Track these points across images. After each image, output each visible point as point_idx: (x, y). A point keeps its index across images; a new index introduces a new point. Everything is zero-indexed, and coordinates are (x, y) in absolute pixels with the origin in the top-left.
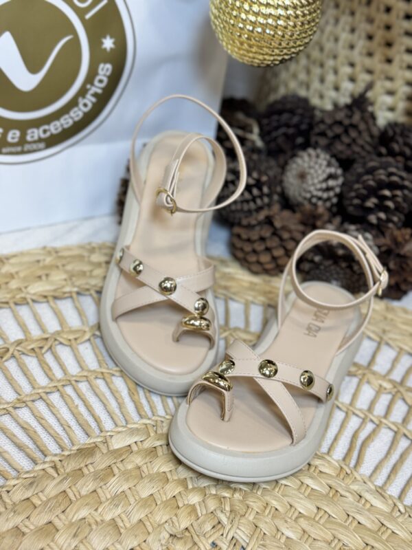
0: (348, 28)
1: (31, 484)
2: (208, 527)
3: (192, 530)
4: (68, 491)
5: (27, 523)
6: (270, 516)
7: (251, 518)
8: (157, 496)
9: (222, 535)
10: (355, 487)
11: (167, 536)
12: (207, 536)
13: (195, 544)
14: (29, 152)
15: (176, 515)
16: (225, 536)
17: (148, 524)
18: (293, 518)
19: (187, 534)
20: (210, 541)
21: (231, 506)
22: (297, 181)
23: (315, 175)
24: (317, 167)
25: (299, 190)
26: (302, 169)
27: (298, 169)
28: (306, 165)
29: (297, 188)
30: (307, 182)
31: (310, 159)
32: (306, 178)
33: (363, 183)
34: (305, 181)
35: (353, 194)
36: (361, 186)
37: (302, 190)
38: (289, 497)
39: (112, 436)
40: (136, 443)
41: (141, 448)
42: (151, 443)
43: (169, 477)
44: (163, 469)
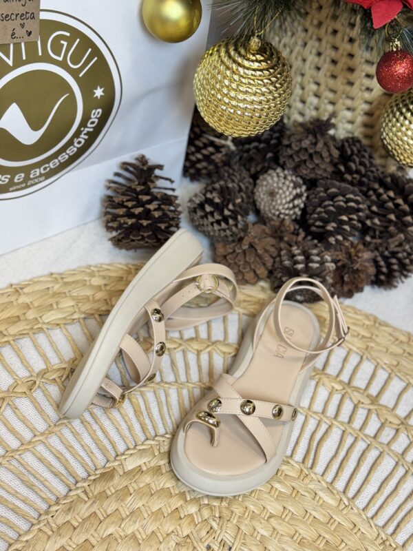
0: (314, 51)
1: (69, 509)
2: (203, 533)
3: (192, 537)
4: (98, 512)
5: (71, 543)
6: (249, 519)
7: (235, 522)
8: (164, 510)
9: (214, 538)
10: (312, 486)
11: (174, 544)
12: (203, 540)
13: (195, 548)
14: (32, 185)
15: (180, 525)
16: (216, 538)
17: (159, 534)
18: (266, 519)
19: (188, 540)
20: (206, 544)
21: (220, 512)
22: (267, 197)
23: (283, 196)
24: (285, 188)
25: (269, 207)
26: (272, 188)
27: (268, 186)
28: (275, 185)
29: (267, 204)
30: (276, 201)
31: (279, 180)
32: (275, 196)
33: (325, 207)
34: (275, 199)
35: (316, 216)
36: (323, 210)
37: (271, 207)
38: (263, 500)
39: (125, 459)
40: (144, 463)
41: (149, 467)
42: (156, 463)
43: (172, 492)
44: (167, 485)
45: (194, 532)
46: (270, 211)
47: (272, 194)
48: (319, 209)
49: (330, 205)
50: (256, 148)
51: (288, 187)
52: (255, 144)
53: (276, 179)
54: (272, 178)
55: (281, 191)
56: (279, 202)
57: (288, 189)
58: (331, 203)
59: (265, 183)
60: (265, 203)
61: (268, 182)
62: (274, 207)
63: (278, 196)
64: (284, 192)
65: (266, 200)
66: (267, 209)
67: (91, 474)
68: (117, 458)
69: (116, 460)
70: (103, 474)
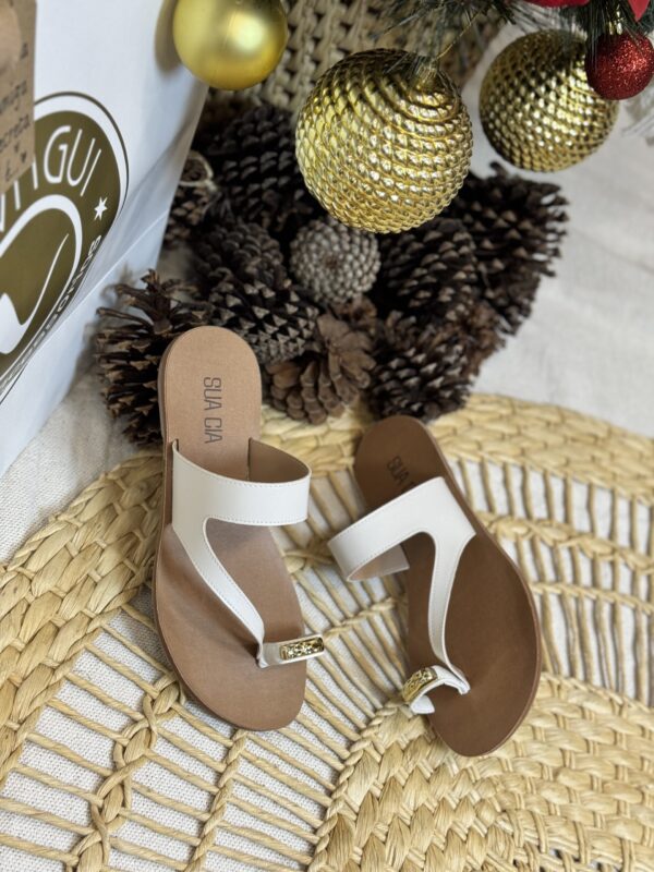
3: (491, 861)
6: (535, 792)
7: (523, 807)
8: (436, 841)
10: (573, 700)
12: (506, 858)
18: (552, 779)
20: (511, 862)
21: (500, 804)
22: (324, 271)
23: (356, 264)
24: (356, 251)
25: (331, 286)
26: (330, 254)
27: (322, 253)
28: (336, 248)
29: (327, 283)
30: (345, 275)
31: (340, 237)
32: (341, 267)
33: (427, 266)
34: (340, 272)
35: (415, 283)
36: (425, 271)
37: (337, 286)
38: (535, 754)
39: (346, 792)
40: (374, 784)
41: (382, 787)
42: (388, 774)
43: (430, 808)
44: (421, 800)
45: (491, 853)
46: (336, 293)
47: (334, 264)
48: (418, 272)
49: (436, 261)
50: (274, 187)
51: (361, 247)
52: (272, 180)
53: (334, 238)
54: (327, 237)
55: (350, 257)
56: (350, 275)
57: (361, 251)
58: (436, 257)
59: (313, 247)
60: (322, 281)
61: (319, 245)
62: (343, 285)
63: (346, 267)
64: (357, 258)
65: (322, 275)
66: (327, 289)
67: (316, 842)
68: (334, 796)
69: (335, 801)
70: (332, 834)
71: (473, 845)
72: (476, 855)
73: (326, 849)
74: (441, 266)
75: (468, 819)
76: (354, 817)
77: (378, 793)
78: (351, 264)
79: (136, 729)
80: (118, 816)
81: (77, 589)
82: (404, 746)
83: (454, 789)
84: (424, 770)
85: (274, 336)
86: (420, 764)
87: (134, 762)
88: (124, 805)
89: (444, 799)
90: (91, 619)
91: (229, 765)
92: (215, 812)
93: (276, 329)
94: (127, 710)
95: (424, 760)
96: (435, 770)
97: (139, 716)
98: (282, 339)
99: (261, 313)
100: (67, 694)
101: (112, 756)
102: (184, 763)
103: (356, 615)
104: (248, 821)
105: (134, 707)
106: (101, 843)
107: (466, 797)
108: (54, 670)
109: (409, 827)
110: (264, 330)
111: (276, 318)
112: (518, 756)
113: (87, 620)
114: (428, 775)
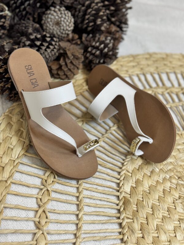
1: (132, 231)
4: (142, 221)
8: (160, 195)
11: (181, 204)
15: (173, 195)
39: (124, 189)
40: (132, 183)
41: (135, 183)
42: (136, 178)
43: (154, 185)
44: (150, 183)
53: (55, 14)
54: (52, 15)
55: (62, 19)
56: (65, 25)
58: (91, 10)
59: (49, 20)
67: (119, 208)
68: (120, 191)
69: (121, 193)
70: (124, 203)
71: (173, 192)
72: (175, 195)
73: (124, 209)
74: (93, 12)
75: (168, 184)
76: (129, 196)
77: (134, 186)
78: (64, 21)
79: (43, 192)
80: (46, 222)
81: (6, 153)
82: (137, 168)
83: (159, 176)
84: (147, 173)
85: (46, 50)
86: (145, 172)
87: (45, 203)
88: (47, 218)
89: (157, 181)
90: (14, 161)
91: (80, 193)
92: (80, 210)
93: (45, 47)
94: (37, 186)
95: (146, 170)
96: (151, 172)
97: (42, 187)
98: (49, 50)
99: (38, 43)
100: (14, 188)
101: (37, 203)
102: (63, 197)
103: (106, 133)
104: (93, 209)
105: (40, 185)
106: (43, 233)
107: (164, 178)
108: (6, 181)
109: (149, 193)
110: (41, 49)
111: (44, 43)
112: (176, 160)
113: (13, 161)
114: (149, 175)
